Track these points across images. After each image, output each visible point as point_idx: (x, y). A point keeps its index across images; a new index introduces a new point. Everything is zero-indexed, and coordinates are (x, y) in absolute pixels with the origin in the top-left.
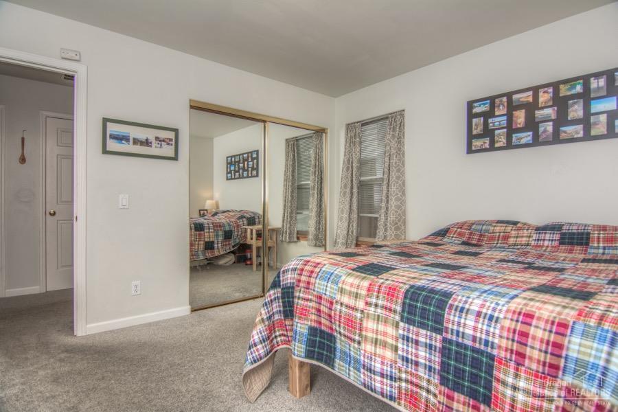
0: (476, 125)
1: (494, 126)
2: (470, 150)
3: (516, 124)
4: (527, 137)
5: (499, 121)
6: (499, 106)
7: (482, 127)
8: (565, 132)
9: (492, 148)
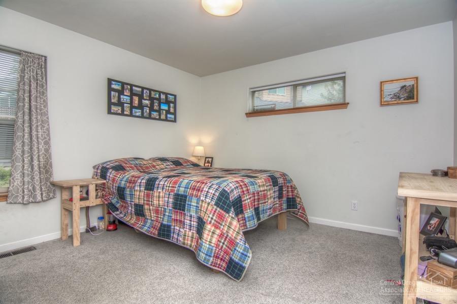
0: (113, 96)
1: (123, 100)
2: (110, 112)
3: (135, 103)
4: (138, 112)
5: (125, 98)
6: (126, 90)
7: (117, 99)
8: (153, 114)
9: (122, 114)
